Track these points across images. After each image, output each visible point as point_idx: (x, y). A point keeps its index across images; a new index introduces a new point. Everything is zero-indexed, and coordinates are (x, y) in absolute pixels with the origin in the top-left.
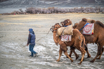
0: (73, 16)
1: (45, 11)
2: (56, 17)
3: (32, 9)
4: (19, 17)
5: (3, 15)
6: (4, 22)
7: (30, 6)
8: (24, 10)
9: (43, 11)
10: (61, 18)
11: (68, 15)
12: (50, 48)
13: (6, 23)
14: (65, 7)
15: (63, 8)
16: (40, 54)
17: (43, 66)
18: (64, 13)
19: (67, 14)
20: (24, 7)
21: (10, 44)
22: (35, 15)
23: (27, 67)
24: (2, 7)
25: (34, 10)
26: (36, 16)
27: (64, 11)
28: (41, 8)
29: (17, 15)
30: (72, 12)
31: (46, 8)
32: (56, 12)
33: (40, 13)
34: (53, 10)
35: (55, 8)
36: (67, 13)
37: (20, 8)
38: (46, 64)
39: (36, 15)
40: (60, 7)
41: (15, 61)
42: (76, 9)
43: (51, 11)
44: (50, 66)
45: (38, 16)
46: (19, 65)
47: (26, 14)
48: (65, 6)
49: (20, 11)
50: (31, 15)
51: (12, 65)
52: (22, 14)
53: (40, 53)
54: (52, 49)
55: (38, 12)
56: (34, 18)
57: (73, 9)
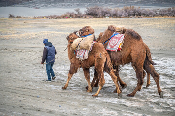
0: (166, 22)
1: (119, 13)
2: (137, 23)
3: (97, 10)
4: (74, 23)
5: (48, 20)
6: (50, 31)
7: (93, 5)
8: (83, 10)
9: (115, 13)
10: (145, 25)
11: (157, 21)
12: (126, 76)
13: (53, 32)
14: (153, 7)
15: (150, 9)
16: (109, 85)
17: (113, 106)
18: (150, 16)
19: (156, 18)
20: (82, 6)
21: (59, 68)
22: (101, 19)
23: (86, 105)
24: (46, 6)
25: (99, 12)
26: (103, 21)
27: (151, 14)
28: (112, 8)
29: (71, 20)
30: (164, 15)
31: (121, 8)
32: (137, 15)
33: (110, 16)
34: (132, 11)
35: (136, 7)
36: (156, 16)
37: (76, 8)
38: (118, 102)
39: (103, 19)
40: (144, 7)
41: (67, 96)
42: (172, 9)
43: (129, 14)
44: (124, 105)
45: (106, 21)
46: (72, 103)
47: (86, 17)
48: (152, 5)
49: (76, 13)
50: (95, 19)
51: (62, 103)
52: (80, 17)
53: (109, 83)
54: (130, 77)
55: (107, 14)
56: (100, 25)
57: (166, 11)
